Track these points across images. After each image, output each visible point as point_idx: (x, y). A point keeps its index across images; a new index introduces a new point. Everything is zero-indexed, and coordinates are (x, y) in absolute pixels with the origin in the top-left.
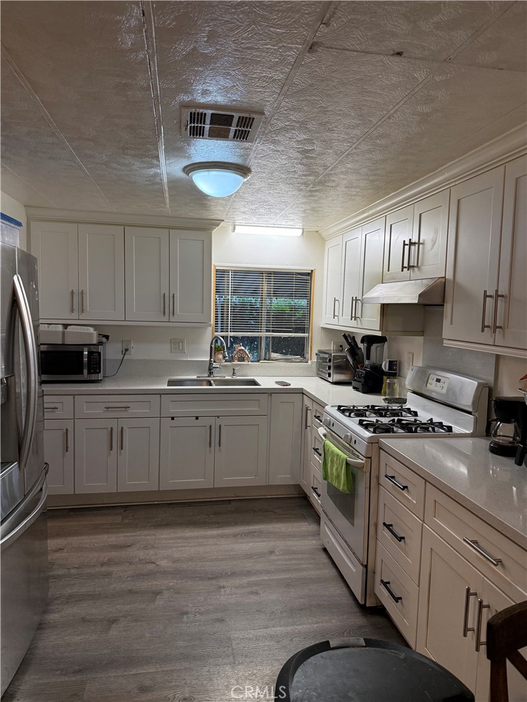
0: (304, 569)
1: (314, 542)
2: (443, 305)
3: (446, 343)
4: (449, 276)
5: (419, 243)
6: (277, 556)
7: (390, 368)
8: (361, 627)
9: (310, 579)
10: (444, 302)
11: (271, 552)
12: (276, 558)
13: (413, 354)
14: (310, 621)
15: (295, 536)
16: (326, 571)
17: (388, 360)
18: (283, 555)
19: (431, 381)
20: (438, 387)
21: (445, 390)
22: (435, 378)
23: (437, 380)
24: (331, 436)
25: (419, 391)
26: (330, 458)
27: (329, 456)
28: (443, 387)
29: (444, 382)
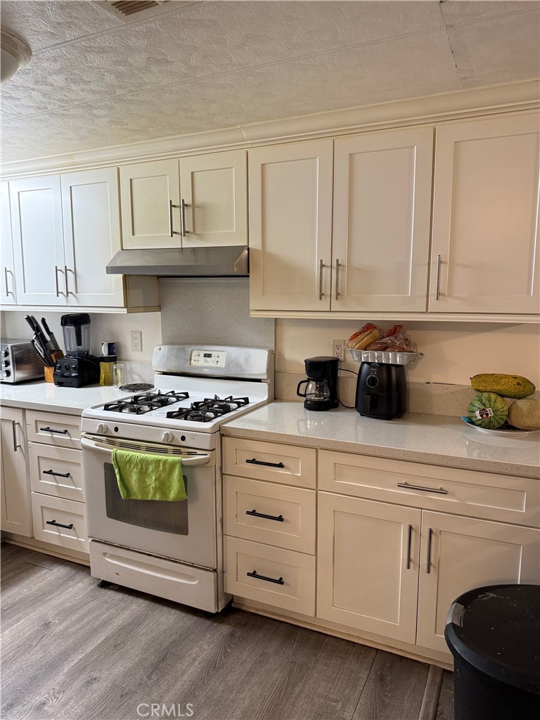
0: (110, 619)
1: (80, 585)
2: (248, 276)
3: (254, 314)
4: (255, 244)
5: (193, 205)
6: (60, 623)
7: (110, 352)
8: (232, 635)
9: (129, 624)
10: (249, 272)
11: (47, 625)
12: (61, 628)
13: (141, 332)
14: (186, 664)
15: (51, 592)
16: (134, 606)
17: (107, 343)
18: (65, 619)
19: (197, 358)
20: (210, 362)
21: (222, 364)
22: (202, 354)
23: (205, 356)
24: (113, 443)
25: (180, 371)
26: (135, 470)
27: (134, 468)
28: (217, 362)
29: (218, 357)
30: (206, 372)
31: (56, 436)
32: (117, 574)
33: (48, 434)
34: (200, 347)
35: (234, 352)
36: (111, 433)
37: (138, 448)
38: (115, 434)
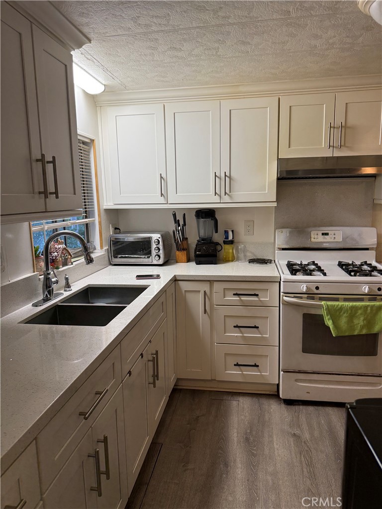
13: (253, 222)
19: (316, 237)
20: (328, 239)
21: (339, 238)
22: (320, 233)
23: (323, 234)
24: (313, 298)
25: (302, 246)
26: (345, 315)
27: (344, 313)
28: (335, 238)
29: (334, 234)
30: (325, 245)
31: (244, 298)
32: (307, 393)
33: (237, 298)
34: (317, 228)
35: (348, 230)
36: (313, 291)
37: (337, 300)
38: (316, 291)
